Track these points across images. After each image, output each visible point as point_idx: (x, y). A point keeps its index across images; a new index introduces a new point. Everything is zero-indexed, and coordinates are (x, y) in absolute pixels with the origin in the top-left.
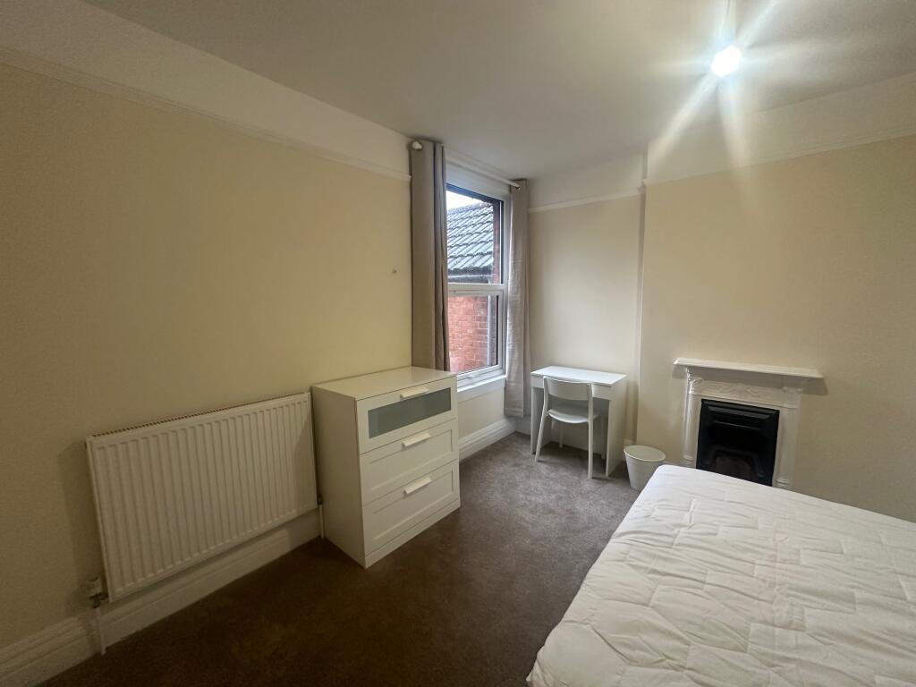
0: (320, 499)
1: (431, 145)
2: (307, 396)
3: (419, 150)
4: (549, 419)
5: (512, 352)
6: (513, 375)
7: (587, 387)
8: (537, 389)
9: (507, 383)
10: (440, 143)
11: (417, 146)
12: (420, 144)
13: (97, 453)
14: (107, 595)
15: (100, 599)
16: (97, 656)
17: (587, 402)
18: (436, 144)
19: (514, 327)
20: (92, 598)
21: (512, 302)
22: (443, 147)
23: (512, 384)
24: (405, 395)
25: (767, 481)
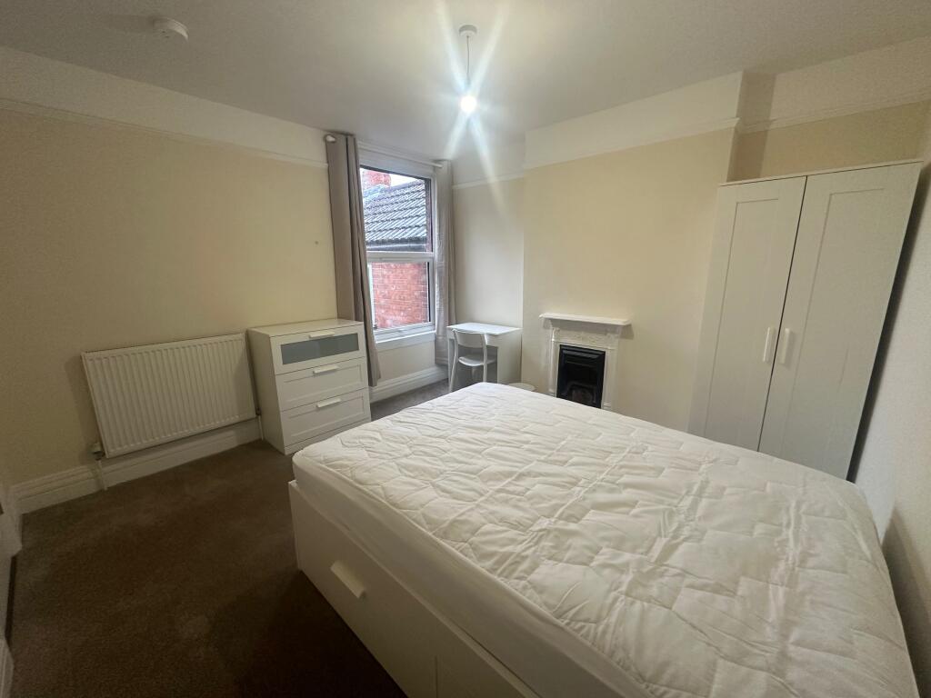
0: (259, 411)
1: (344, 137)
2: (241, 336)
3: (333, 142)
4: (459, 364)
5: (440, 310)
6: (441, 330)
7: (480, 337)
8: (451, 340)
9: (436, 337)
10: (351, 135)
11: (330, 139)
12: (333, 136)
13: (90, 363)
14: (104, 454)
15: (100, 455)
16: (101, 492)
17: (482, 349)
18: (348, 137)
19: (440, 290)
20: (95, 453)
21: (438, 268)
22: (355, 139)
23: (440, 338)
24: (312, 336)
25: (598, 405)
